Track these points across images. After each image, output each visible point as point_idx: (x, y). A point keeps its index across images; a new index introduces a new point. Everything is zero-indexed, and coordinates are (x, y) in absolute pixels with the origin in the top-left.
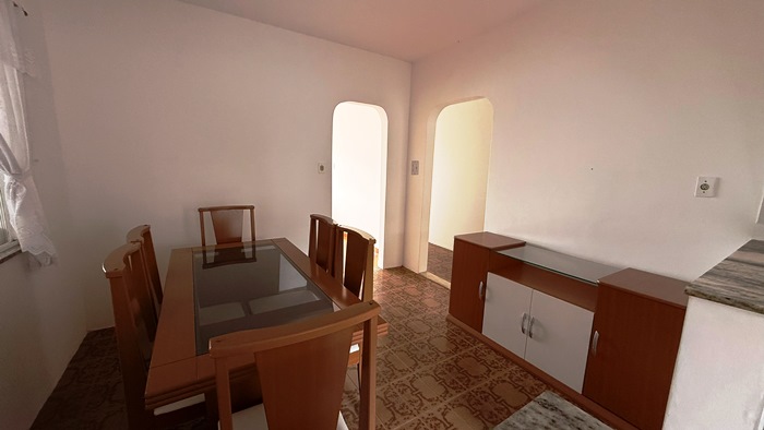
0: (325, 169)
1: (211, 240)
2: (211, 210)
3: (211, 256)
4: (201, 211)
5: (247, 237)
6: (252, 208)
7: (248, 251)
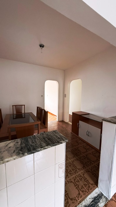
0: (43, 96)
1: (15, 112)
2: (15, 106)
3: (15, 116)
4: (13, 106)
5: (23, 112)
6: (24, 105)
7: (23, 115)
